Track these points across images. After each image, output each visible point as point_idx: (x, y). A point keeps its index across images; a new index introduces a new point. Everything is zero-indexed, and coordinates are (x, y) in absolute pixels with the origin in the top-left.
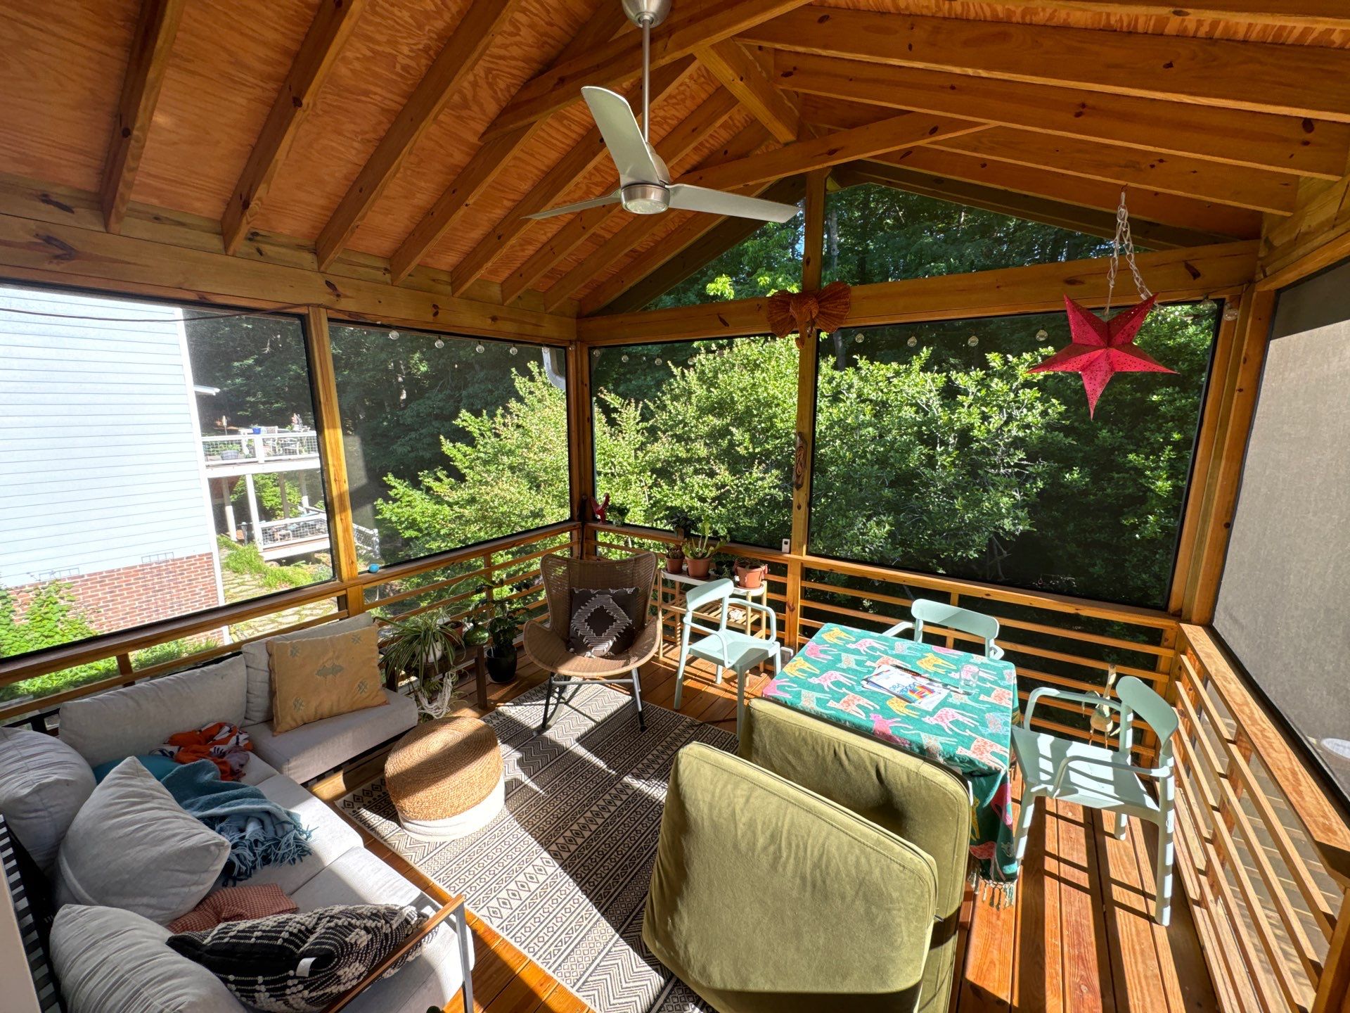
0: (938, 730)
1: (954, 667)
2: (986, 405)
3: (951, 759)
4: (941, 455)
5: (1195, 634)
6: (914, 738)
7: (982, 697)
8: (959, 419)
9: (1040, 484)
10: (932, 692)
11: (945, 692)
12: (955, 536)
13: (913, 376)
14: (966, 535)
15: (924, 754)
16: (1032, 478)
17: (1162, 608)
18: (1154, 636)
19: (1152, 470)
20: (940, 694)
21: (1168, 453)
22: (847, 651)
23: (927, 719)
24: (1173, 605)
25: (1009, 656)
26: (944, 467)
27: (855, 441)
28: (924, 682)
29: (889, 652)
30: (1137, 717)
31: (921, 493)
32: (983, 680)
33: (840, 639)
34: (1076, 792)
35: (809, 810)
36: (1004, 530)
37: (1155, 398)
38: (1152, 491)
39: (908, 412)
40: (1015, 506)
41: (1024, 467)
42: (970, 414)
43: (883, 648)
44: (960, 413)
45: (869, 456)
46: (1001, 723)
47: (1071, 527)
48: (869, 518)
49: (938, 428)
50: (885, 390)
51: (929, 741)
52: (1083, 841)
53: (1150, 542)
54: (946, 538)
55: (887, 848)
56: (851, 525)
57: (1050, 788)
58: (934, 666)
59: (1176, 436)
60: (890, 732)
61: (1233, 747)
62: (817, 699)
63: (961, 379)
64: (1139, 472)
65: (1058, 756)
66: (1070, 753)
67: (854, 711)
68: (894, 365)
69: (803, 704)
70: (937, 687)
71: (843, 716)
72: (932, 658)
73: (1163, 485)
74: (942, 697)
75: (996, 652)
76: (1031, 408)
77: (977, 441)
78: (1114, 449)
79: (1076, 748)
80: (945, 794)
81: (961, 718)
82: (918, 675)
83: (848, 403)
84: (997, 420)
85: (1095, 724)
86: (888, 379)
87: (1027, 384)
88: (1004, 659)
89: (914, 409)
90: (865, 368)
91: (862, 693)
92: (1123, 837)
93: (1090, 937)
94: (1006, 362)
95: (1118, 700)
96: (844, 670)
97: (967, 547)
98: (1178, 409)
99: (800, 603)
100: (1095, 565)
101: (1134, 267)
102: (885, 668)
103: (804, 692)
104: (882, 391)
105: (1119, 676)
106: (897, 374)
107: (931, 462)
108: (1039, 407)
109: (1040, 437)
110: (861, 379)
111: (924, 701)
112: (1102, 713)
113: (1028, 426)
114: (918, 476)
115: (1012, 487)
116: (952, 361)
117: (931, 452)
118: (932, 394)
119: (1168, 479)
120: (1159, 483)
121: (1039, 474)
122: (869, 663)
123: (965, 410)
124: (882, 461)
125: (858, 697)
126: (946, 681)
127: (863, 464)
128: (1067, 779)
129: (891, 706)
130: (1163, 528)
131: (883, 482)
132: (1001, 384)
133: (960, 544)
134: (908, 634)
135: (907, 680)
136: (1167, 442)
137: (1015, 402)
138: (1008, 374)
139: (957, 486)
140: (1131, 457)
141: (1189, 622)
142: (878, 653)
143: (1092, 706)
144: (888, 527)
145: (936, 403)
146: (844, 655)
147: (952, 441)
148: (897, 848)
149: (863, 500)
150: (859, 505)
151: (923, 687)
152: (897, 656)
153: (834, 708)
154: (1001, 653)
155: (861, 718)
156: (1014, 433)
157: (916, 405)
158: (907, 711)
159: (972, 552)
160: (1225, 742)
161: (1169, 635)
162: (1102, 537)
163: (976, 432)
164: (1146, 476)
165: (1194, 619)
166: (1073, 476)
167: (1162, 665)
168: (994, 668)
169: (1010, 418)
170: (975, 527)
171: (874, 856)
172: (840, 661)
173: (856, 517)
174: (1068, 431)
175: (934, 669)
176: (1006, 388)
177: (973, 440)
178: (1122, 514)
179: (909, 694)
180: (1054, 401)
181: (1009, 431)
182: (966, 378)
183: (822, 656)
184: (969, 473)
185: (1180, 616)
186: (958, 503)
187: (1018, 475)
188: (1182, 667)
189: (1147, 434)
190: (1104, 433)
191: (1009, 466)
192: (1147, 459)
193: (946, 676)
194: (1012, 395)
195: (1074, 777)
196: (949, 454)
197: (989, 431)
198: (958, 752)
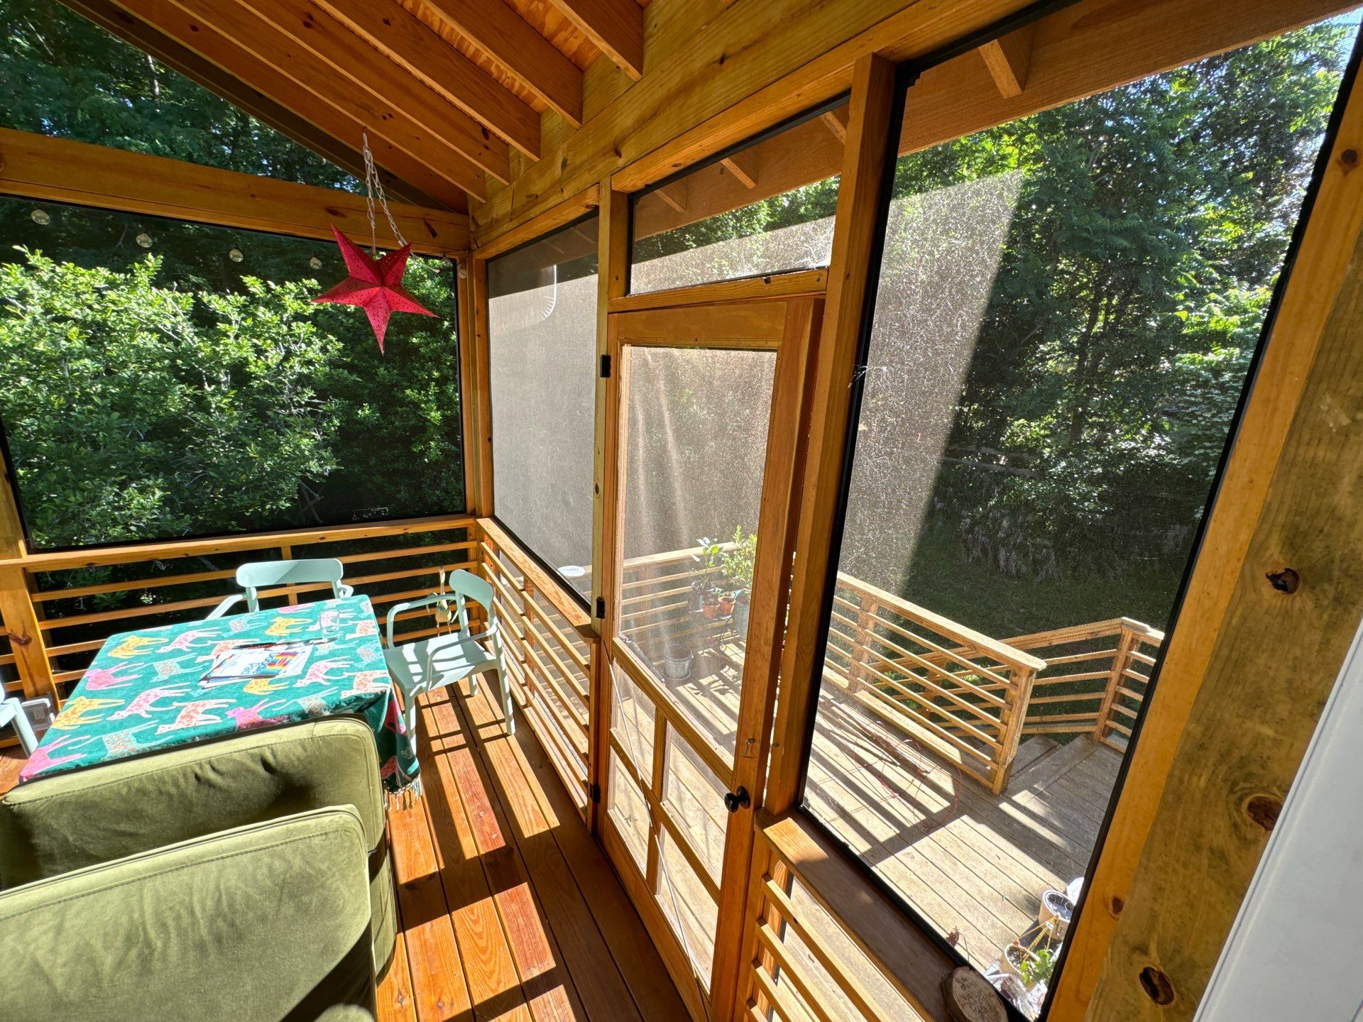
0: (316, 688)
1: (310, 621)
2: (258, 337)
3: (338, 707)
4: (213, 395)
5: (486, 523)
6: (291, 709)
7: (348, 637)
8: (226, 352)
9: (336, 422)
10: (294, 654)
11: (309, 649)
12: (257, 488)
13: (140, 291)
14: (271, 485)
15: (307, 717)
16: (327, 416)
17: (463, 512)
18: (461, 535)
19: (426, 402)
20: (304, 652)
21: (433, 389)
22: (161, 657)
23: (299, 684)
24: (469, 506)
25: (358, 590)
26: (221, 410)
27: (63, 378)
28: (282, 649)
29: (225, 635)
30: (468, 599)
31: (197, 445)
32: (344, 621)
33: (144, 647)
34: (442, 676)
35: (181, 866)
36: (312, 472)
37: (414, 340)
39: (148, 341)
40: (317, 446)
41: (316, 405)
42: (240, 347)
43: (214, 635)
44: (226, 345)
45: (96, 399)
46: (373, 651)
48: (123, 486)
49: (199, 361)
50: (96, 306)
51: (306, 704)
52: (453, 713)
53: (435, 464)
54: (246, 492)
55: (300, 830)
56: (94, 500)
57: (424, 684)
58: (287, 628)
59: (436, 374)
60: (260, 718)
61: (524, 593)
62: (135, 735)
63: (216, 303)
64: (416, 405)
65: (423, 658)
66: (429, 650)
67: (200, 718)
68: (104, 272)
69: (112, 751)
70: (298, 648)
71: (185, 735)
72: (281, 622)
73: (435, 415)
74: (307, 655)
75: (345, 590)
76: (309, 344)
77: (257, 378)
78: (393, 386)
79: (433, 643)
80: (347, 739)
81: (334, 665)
82: (271, 644)
83: (28, 319)
84: (274, 356)
85: (439, 619)
86: (98, 290)
87: (299, 317)
88: (354, 594)
89: (156, 336)
90: (45, 268)
91: (205, 696)
92: (476, 693)
93: (476, 776)
94: (269, 290)
95: (453, 592)
96: (165, 682)
98: (432, 350)
99: (39, 627)
101: (387, 213)
102: (224, 656)
103: (105, 738)
104: (90, 307)
105: (448, 574)
106: (113, 285)
107: (201, 404)
108: (318, 344)
109: (326, 374)
110: (45, 285)
111: (289, 667)
112: (442, 608)
113: (310, 363)
114: (186, 423)
115: (309, 427)
116: (193, 279)
117: (198, 392)
118: (179, 319)
119: (437, 410)
120: (433, 414)
121: (333, 412)
122: (200, 659)
123: (232, 340)
124: (125, 406)
125: (201, 703)
126: (306, 637)
127: (90, 412)
128: (435, 672)
129: (250, 691)
130: (442, 450)
131: (134, 435)
132: (269, 315)
133: (267, 496)
134: (240, 608)
135: (260, 655)
136: (431, 379)
137: (291, 336)
138: (275, 304)
139: (245, 431)
140: (408, 392)
141: (481, 517)
142: (210, 642)
143: (433, 606)
144: (158, 493)
145: (188, 330)
146: (158, 666)
147: (223, 378)
148: (312, 822)
149: (106, 462)
150: (101, 470)
151: (283, 654)
152: (238, 636)
153: (167, 732)
154: (350, 590)
155: (216, 723)
156: (297, 368)
157: (157, 330)
158: (272, 688)
159: (282, 503)
160: (519, 592)
161: (471, 530)
163: (252, 368)
164: (422, 409)
165: (484, 514)
166: (365, 412)
167: (472, 554)
168: (351, 606)
169: (289, 355)
170: (279, 474)
171: (288, 850)
172: (155, 674)
173: (100, 487)
174: (351, 368)
175: (289, 631)
176: (276, 319)
177: (249, 377)
179: (270, 669)
180: (331, 337)
181: (291, 367)
182: (222, 302)
183: (120, 680)
184: (254, 415)
185: (475, 514)
186: (252, 451)
187: (313, 414)
188: (483, 552)
189: (415, 372)
190: (382, 370)
191: (300, 406)
192: (420, 394)
193: (304, 633)
194: (285, 328)
195: (438, 666)
196: (224, 394)
197: (268, 367)
198: (342, 697)
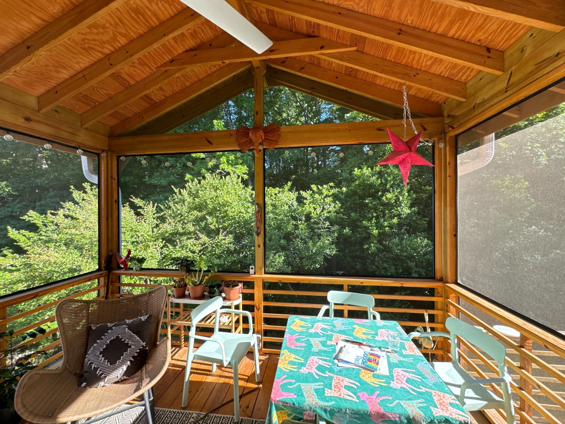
2: (315, 204)
4: (300, 225)
8: (306, 210)
9: (336, 235)
12: (310, 259)
13: (285, 193)
14: (315, 257)
16: (333, 232)
19: (371, 226)
21: (374, 221)
26: (302, 229)
36: (327, 254)
37: (367, 201)
38: (372, 234)
40: (330, 244)
41: (329, 228)
42: (310, 208)
44: (306, 207)
47: (347, 251)
48: (275, 254)
49: (298, 214)
54: (307, 260)
59: (375, 214)
63: (304, 194)
64: (367, 228)
67: (346, 394)
68: (278, 188)
73: (375, 232)
76: (330, 205)
77: (313, 218)
78: (357, 220)
84: (319, 210)
86: (276, 194)
87: (327, 196)
94: (318, 188)
97: (315, 263)
99: (263, 304)
100: (357, 265)
106: (279, 192)
107: (297, 227)
108: (333, 205)
109: (335, 216)
113: (330, 212)
114: (292, 234)
115: (328, 236)
117: (297, 224)
118: (294, 200)
120: (374, 231)
121: (336, 231)
123: (307, 205)
125: (340, 377)
131: (280, 237)
132: (318, 196)
133: (313, 262)
136: (373, 217)
137: (325, 203)
138: (320, 193)
139: (308, 237)
140: (364, 222)
144: (283, 258)
145: (295, 204)
147: (303, 219)
153: (330, 396)
156: (326, 215)
159: (317, 265)
162: (358, 253)
163: (312, 215)
164: (369, 229)
166: (347, 230)
169: (324, 209)
170: (317, 254)
174: (343, 213)
176: (320, 197)
178: (363, 244)
180: (337, 202)
181: (324, 214)
182: (306, 194)
186: (310, 244)
187: (328, 231)
189: (366, 214)
190: (353, 214)
191: (325, 228)
192: (368, 223)
194: (322, 201)
196: (303, 224)
197: (317, 214)
